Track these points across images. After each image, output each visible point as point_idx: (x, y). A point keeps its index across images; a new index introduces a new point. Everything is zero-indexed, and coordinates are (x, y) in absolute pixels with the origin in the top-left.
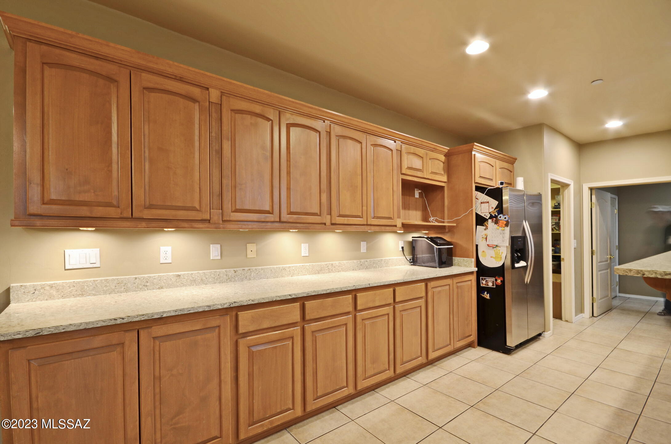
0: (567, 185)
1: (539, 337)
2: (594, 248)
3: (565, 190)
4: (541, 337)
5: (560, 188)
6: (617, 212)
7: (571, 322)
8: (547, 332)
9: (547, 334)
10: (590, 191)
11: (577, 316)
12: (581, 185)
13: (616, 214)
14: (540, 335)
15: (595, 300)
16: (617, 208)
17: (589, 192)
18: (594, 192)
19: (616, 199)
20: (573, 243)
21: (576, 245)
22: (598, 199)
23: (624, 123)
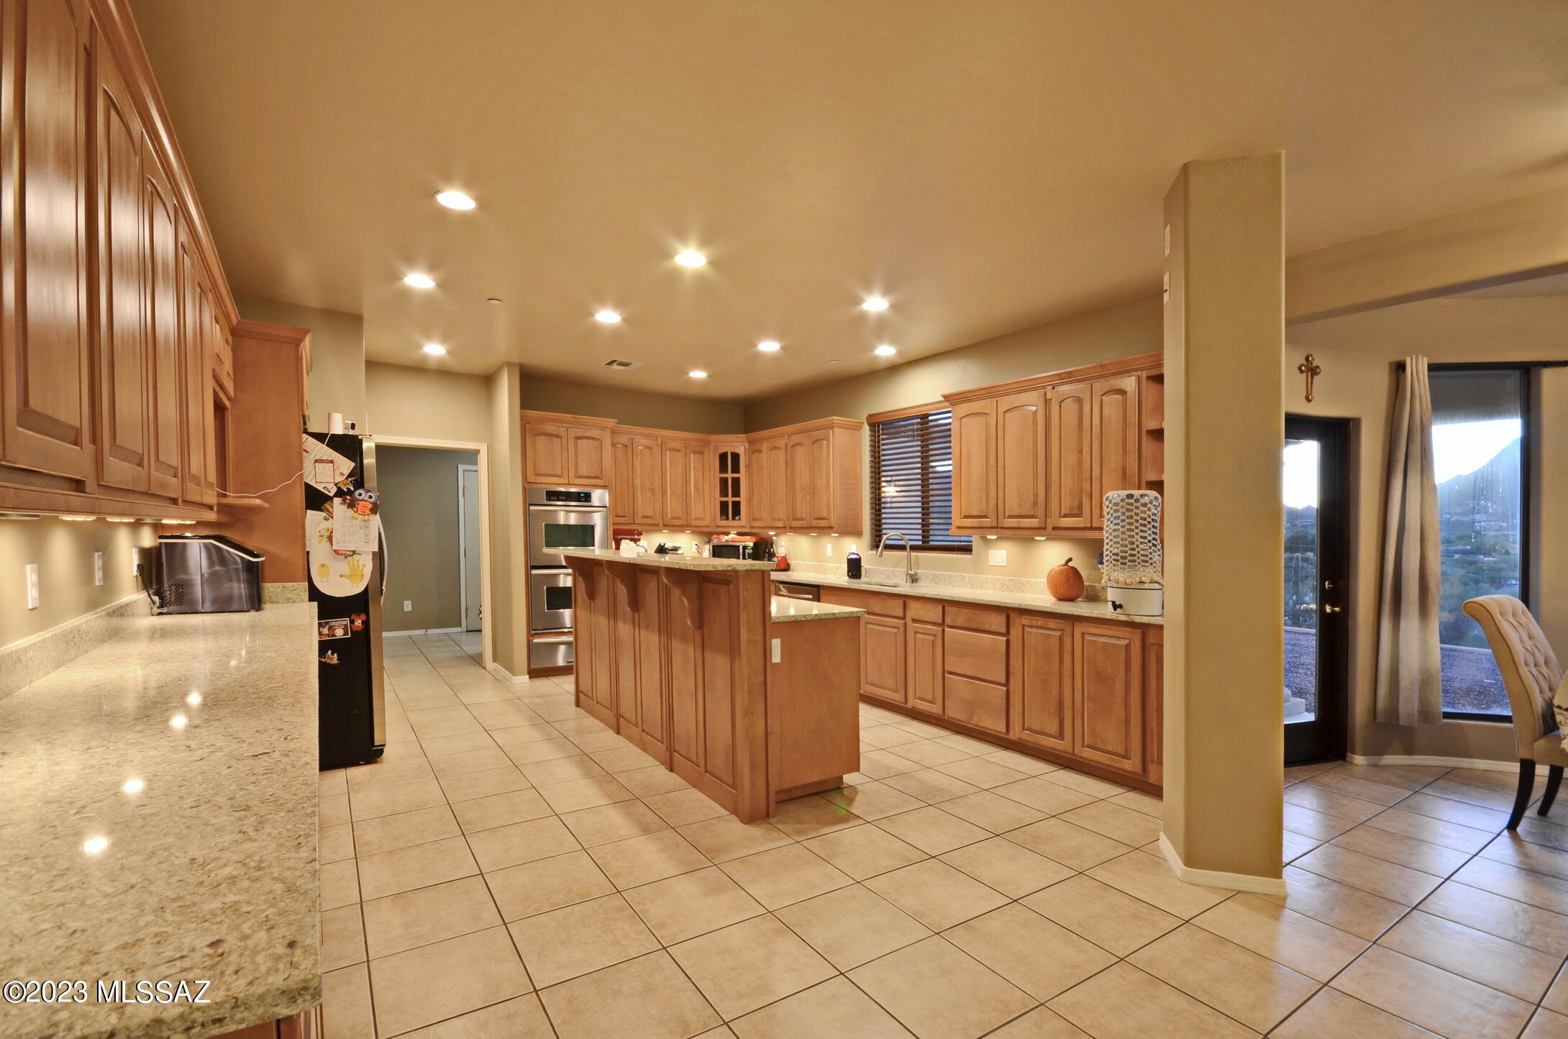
23: (447, 352)
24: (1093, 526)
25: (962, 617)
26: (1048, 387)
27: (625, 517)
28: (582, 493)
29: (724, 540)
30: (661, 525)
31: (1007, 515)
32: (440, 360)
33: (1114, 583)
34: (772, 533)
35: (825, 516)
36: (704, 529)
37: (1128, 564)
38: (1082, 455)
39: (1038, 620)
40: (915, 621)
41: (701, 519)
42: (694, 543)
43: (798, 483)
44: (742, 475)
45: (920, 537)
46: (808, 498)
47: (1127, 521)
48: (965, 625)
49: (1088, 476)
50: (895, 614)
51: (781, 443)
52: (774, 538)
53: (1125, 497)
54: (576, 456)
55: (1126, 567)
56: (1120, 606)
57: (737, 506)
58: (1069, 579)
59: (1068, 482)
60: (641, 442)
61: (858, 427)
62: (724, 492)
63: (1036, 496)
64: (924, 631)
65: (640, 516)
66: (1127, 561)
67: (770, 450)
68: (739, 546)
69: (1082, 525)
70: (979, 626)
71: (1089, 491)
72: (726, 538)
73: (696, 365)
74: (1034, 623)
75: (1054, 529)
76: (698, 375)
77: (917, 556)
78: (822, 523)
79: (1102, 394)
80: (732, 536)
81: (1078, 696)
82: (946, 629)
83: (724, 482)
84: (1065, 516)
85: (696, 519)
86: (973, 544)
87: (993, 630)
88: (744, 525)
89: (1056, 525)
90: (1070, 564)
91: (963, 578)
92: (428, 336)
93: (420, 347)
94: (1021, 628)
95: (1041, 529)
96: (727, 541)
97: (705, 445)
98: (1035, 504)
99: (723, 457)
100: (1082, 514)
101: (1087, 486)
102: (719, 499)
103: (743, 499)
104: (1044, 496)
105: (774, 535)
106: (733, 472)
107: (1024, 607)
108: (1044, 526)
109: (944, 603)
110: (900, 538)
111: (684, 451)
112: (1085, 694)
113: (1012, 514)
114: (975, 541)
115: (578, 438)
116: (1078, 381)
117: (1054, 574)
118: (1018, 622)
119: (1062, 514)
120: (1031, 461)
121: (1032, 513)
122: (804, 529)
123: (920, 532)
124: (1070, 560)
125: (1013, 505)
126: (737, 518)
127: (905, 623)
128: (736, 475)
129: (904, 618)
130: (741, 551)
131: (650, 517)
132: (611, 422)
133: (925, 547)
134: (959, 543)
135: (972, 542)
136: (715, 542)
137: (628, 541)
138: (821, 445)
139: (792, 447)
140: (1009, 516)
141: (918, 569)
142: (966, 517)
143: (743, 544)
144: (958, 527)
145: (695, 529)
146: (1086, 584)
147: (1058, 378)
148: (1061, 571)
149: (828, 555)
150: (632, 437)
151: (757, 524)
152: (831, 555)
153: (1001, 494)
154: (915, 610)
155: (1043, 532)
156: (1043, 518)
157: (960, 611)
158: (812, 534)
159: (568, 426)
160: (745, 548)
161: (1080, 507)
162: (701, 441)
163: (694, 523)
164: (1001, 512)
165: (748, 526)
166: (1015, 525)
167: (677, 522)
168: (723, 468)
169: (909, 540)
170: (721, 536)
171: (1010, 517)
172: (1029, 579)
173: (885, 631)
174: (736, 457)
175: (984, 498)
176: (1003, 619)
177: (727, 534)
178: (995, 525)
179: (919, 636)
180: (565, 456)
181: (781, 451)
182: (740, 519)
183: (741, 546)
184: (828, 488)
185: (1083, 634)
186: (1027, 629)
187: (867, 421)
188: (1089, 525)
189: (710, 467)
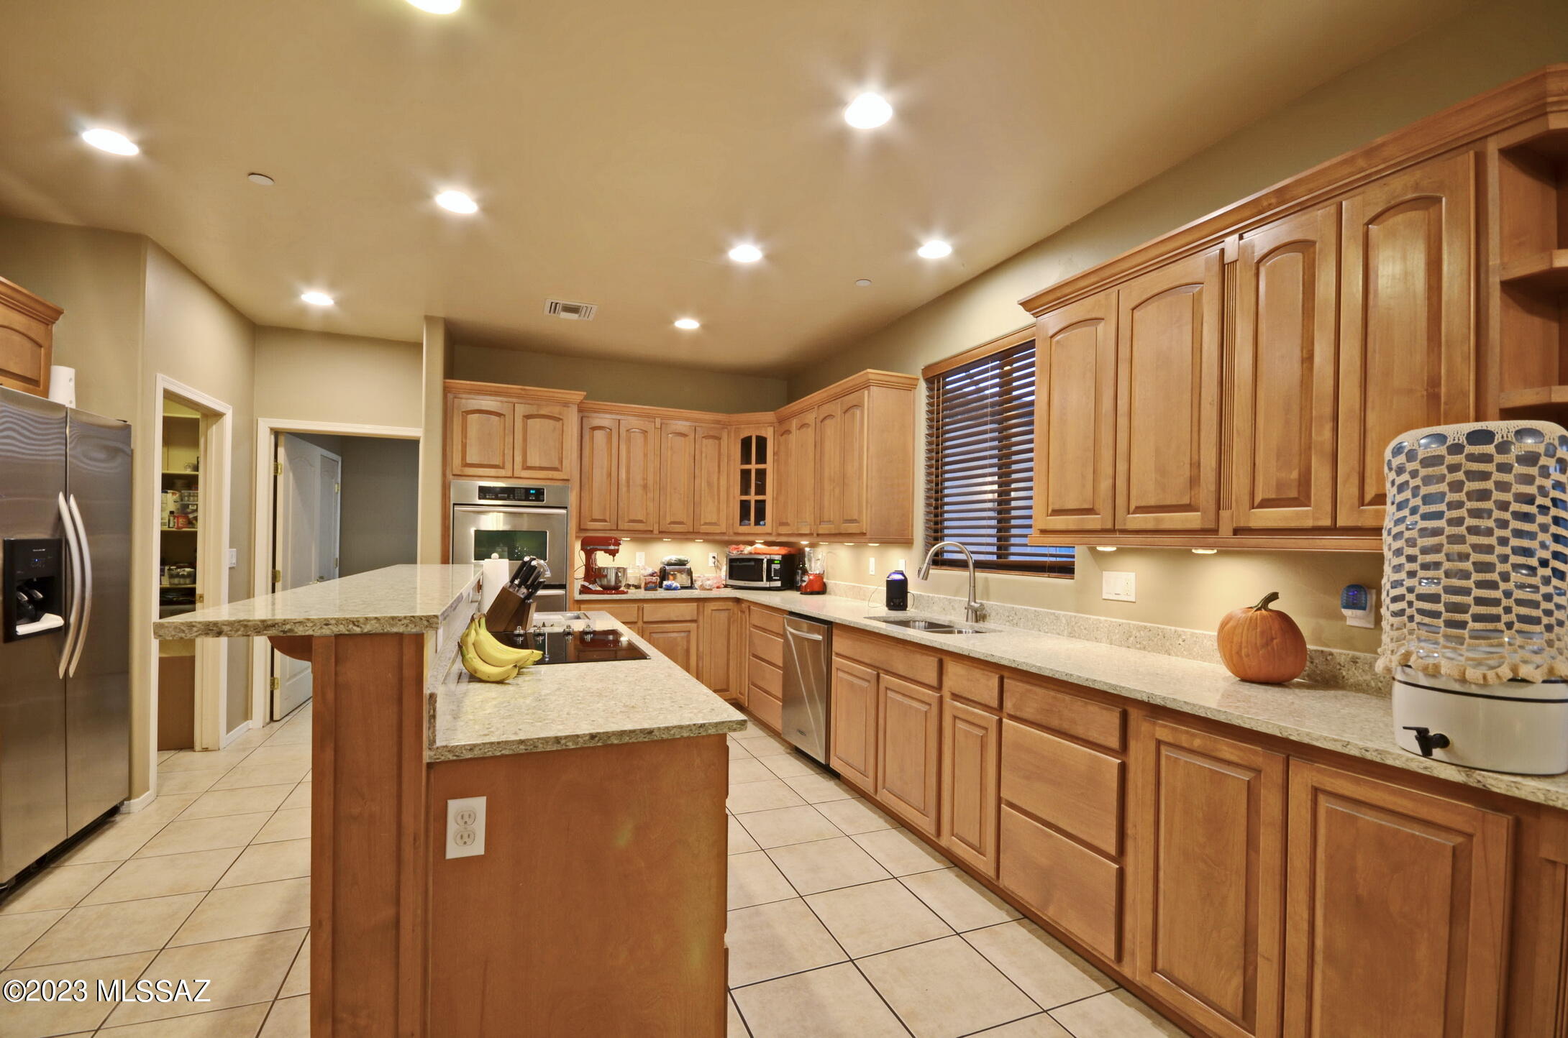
0: (216, 416)
1: (113, 819)
2: (279, 567)
3: (212, 425)
4: (118, 818)
5: (198, 419)
6: (340, 488)
7: (217, 748)
8: (138, 797)
9: (136, 804)
10: (273, 437)
11: (231, 730)
12: (255, 422)
13: (337, 493)
14: (114, 811)
15: (278, 684)
16: (339, 481)
17: (270, 438)
18: (282, 439)
19: (338, 462)
20: (228, 557)
21: (234, 561)
22: (291, 458)
23: (336, 303)
24: (1339, 524)
25: (1033, 701)
26: (1229, 240)
27: (605, 521)
28: (533, 489)
29: (746, 552)
30: (656, 531)
31: (1132, 507)
32: (326, 315)
33: (1421, 675)
34: (804, 542)
35: (855, 517)
36: (718, 538)
37: (1471, 625)
38: (1311, 369)
39: (1194, 735)
40: (956, 697)
41: (715, 524)
42: (711, 555)
43: (826, 474)
44: (769, 466)
45: (994, 549)
46: (837, 491)
47: (1469, 505)
48: (1038, 718)
49: (1328, 410)
50: (927, 681)
51: (810, 417)
52: (807, 549)
53: (1463, 440)
54: (525, 440)
55: (1466, 633)
56: (1443, 742)
57: (761, 506)
58: (1272, 639)
59: (1271, 433)
60: (632, 422)
61: (911, 386)
62: (745, 489)
63: (1196, 465)
64: (970, 719)
65: (626, 519)
66: (1467, 617)
67: (799, 429)
68: (763, 560)
69: (1309, 523)
70: (1066, 726)
71: (1328, 447)
72: (748, 549)
73: (683, 310)
74: (1184, 740)
75: (1236, 531)
76: (687, 324)
77: (986, 579)
78: (852, 528)
79: (1366, 220)
80: (759, 546)
81: (1297, 940)
82: (1004, 720)
83: (745, 474)
84: (1266, 503)
85: (706, 524)
86: (1075, 560)
87: (1091, 739)
88: (769, 531)
89: (1242, 524)
90: (1272, 606)
91: (1057, 618)
92: (309, 279)
93: (295, 294)
94: (1153, 746)
95: (1208, 532)
96: (751, 553)
97: (723, 428)
98: (1194, 481)
99: (746, 443)
100: (1308, 497)
101: (1323, 435)
102: (737, 496)
103: (768, 497)
104: (1214, 463)
105: (806, 546)
106: (757, 463)
107: (1159, 702)
108: (1212, 526)
109: (1004, 672)
110: (958, 549)
111: (692, 436)
112: (1319, 943)
113: (1143, 504)
114: (1081, 556)
115: (528, 417)
116: (1303, 207)
117: (1235, 628)
118: (1145, 732)
119: (1257, 501)
120: (1187, 396)
121: (1186, 501)
122: (838, 536)
123: (994, 540)
124: (1273, 597)
125: (1146, 491)
126: (762, 523)
127: (941, 697)
128: (761, 466)
129: (939, 687)
130: (765, 566)
131: (641, 521)
132: (578, 396)
133: (1002, 564)
134: (1053, 559)
135: (1073, 557)
136: (735, 554)
137: (603, 552)
138: (853, 415)
139: (822, 422)
140: (1137, 508)
141: (988, 600)
142: (1056, 512)
143: (768, 557)
144: (1043, 532)
145: (706, 537)
146: (1309, 647)
147: (1255, 211)
148: (1252, 623)
149: (871, 573)
150: (619, 417)
151: (783, 530)
152: (873, 573)
153: (1122, 467)
154: (956, 676)
155: (1211, 539)
156: (1212, 507)
157: (1030, 691)
158: (846, 544)
159: (514, 400)
160: (770, 562)
161: (1305, 482)
162: (718, 422)
163: (704, 529)
164: (1121, 501)
165: (774, 533)
166: (1150, 526)
167: (678, 528)
168: (746, 458)
169: (973, 552)
170: (742, 547)
171: (1140, 509)
172: (1179, 629)
173: (911, 707)
174: (762, 442)
175: (1091, 476)
176: (1113, 718)
177: (752, 543)
178: (1109, 526)
179: (960, 725)
180: (509, 439)
181: (809, 429)
182: (765, 525)
183: (765, 561)
184: (860, 477)
185: (1316, 791)
186: (1164, 751)
187: (924, 377)
188: (1327, 522)
189: (729, 457)
